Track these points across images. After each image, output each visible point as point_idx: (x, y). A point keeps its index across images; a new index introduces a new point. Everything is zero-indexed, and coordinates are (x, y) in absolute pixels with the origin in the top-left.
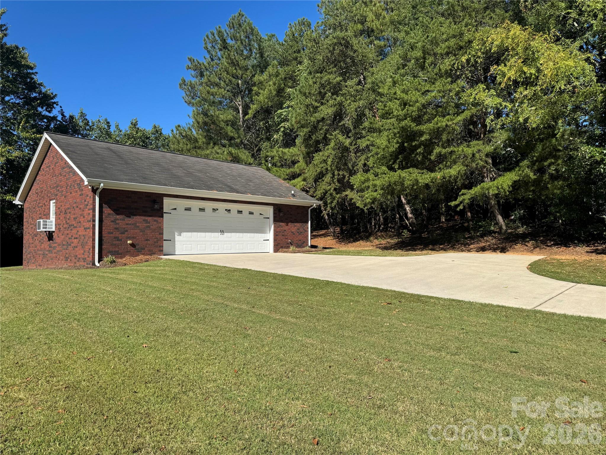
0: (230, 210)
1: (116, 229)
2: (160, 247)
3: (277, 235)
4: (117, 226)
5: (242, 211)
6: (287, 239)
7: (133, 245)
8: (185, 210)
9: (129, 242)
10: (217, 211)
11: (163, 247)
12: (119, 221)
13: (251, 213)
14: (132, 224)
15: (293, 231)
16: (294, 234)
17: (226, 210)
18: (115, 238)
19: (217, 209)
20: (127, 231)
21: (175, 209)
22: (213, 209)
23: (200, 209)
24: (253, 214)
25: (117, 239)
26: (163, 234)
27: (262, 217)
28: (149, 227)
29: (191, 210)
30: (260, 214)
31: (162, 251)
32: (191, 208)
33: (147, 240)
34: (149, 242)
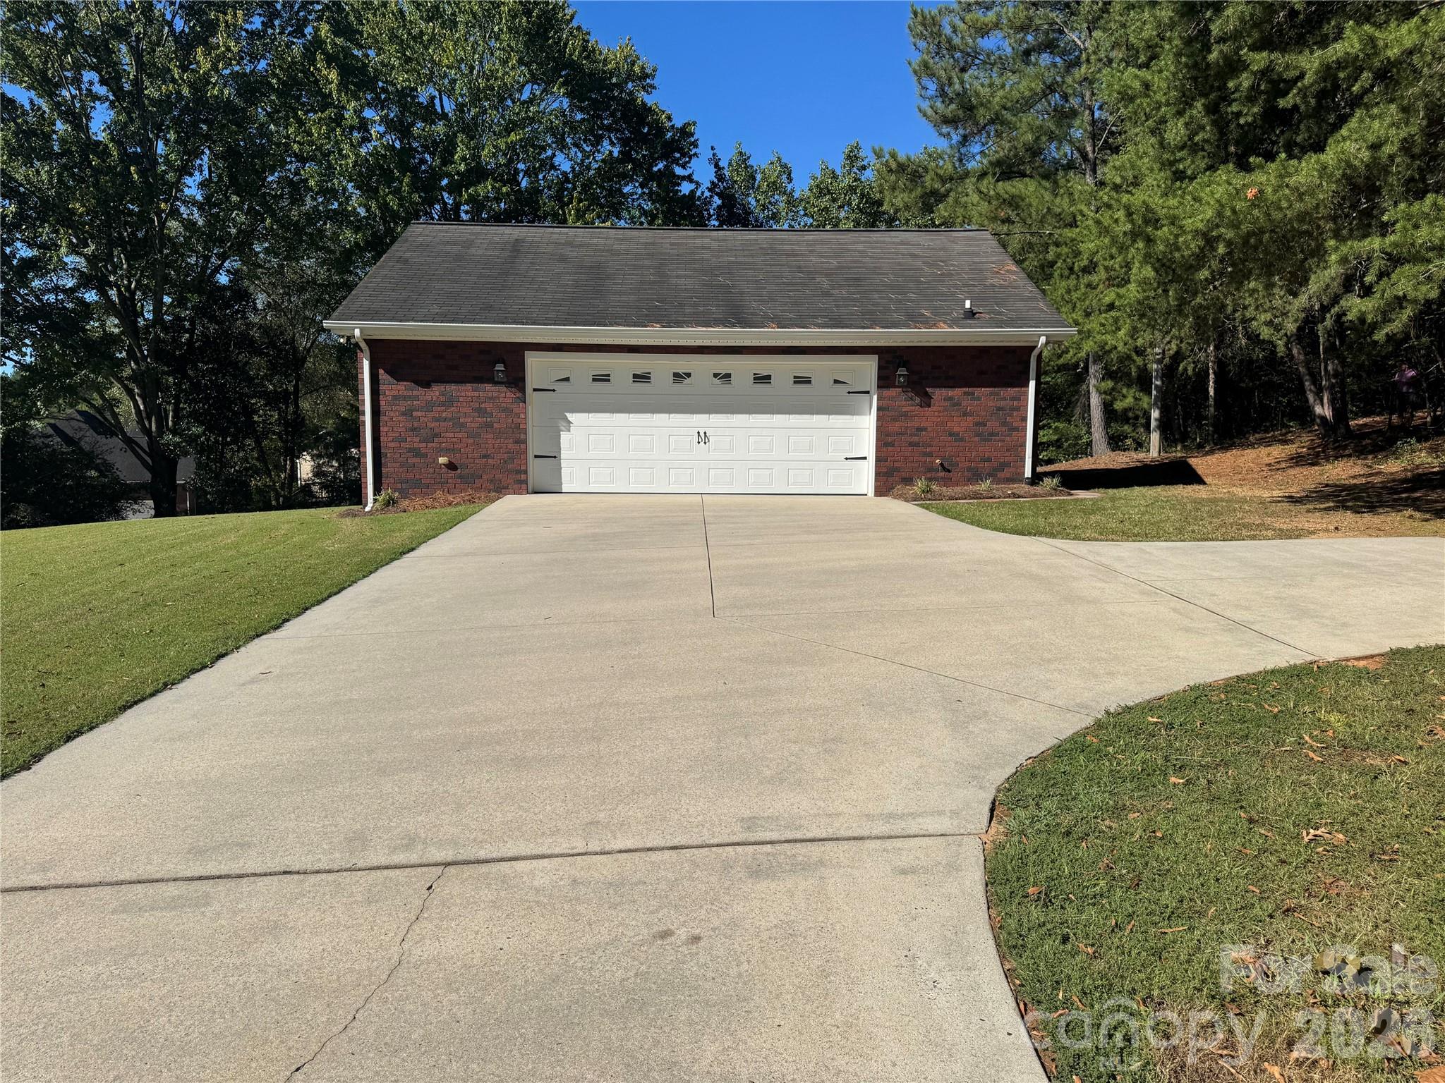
0: (728, 376)
1: (413, 430)
2: (519, 472)
3: (886, 444)
4: (416, 424)
5: (769, 377)
6: (930, 454)
7: (451, 466)
8: (594, 380)
9: (442, 460)
10: (688, 381)
11: (526, 472)
12: (419, 414)
13: (801, 380)
14: (450, 420)
15: (956, 429)
16: (962, 440)
17: (716, 375)
18: (409, 450)
19: (689, 375)
20: (436, 435)
21: (567, 379)
22: (676, 375)
23: (635, 376)
24: (809, 382)
25: (416, 453)
26: (525, 442)
27: (842, 389)
28: (490, 425)
29: (609, 380)
30: (836, 382)
31: (526, 482)
32: (609, 375)
33: (485, 456)
34: (490, 461)
